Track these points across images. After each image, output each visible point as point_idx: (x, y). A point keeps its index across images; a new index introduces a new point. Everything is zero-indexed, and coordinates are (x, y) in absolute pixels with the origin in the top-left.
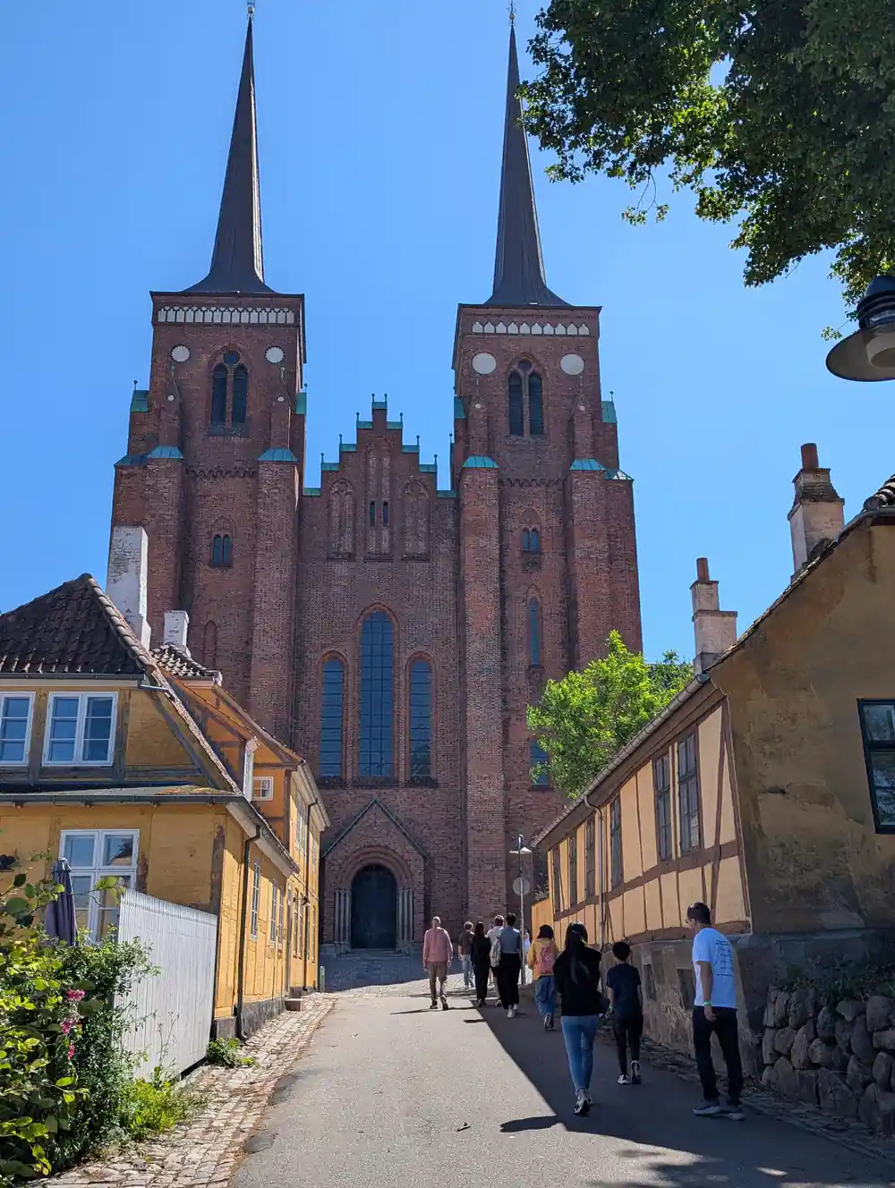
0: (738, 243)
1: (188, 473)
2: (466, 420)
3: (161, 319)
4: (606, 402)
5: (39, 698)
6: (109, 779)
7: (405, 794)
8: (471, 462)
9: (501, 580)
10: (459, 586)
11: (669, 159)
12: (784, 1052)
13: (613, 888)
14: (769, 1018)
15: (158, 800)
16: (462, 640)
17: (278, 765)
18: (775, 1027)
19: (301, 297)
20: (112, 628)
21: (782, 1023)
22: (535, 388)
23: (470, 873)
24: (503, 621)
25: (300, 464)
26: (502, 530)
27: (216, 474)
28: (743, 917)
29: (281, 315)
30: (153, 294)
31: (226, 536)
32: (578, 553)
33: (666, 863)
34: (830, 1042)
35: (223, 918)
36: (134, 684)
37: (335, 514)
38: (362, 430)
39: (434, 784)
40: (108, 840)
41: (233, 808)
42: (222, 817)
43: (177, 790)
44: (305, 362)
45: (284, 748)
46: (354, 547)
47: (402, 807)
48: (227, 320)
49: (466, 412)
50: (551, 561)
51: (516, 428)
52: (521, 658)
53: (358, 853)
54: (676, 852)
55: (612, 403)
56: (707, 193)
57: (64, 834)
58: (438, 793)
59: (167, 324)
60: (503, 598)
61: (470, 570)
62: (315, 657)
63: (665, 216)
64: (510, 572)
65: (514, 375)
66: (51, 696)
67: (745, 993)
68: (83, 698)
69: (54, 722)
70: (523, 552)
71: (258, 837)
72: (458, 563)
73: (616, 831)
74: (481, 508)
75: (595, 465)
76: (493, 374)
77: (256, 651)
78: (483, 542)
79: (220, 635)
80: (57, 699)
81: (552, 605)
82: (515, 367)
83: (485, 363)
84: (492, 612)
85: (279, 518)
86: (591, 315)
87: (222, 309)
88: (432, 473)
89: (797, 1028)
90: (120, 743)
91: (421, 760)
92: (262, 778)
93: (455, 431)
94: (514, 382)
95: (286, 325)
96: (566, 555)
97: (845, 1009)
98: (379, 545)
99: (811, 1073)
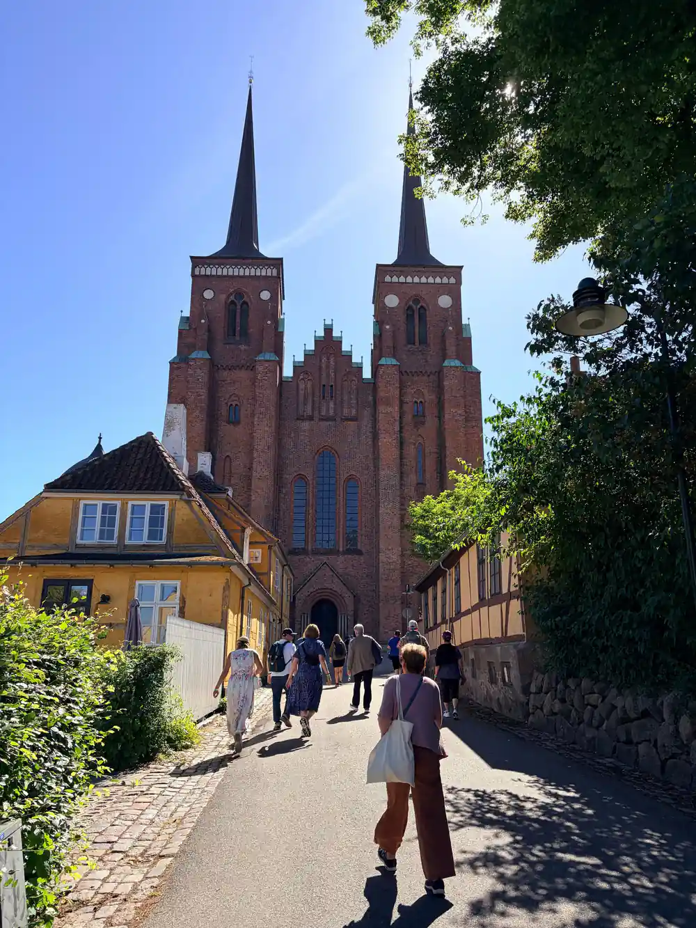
0: (532, 236)
1: (213, 366)
2: (381, 335)
3: (197, 273)
4: (465, 325)
5: (122, 504)
6: (164, 552)
7: (343, 558)
8: (383, 361)
9: (401, 431)
10: (375, 437)
11: (490, 186)
12: (539, 707)
13: (456, 615)
14: (533, 689)
15: (190, 564)
16: (377, 468)
17: (265, 543)
18: (536, 693)
19: (281, 259)
20: (165, 464)
21: (539, 691)
22: (422, 318)
23: (381, 604)
24: (401, 458)
25: (280, 363)
26: (402, 403)
27: (231, 368)
28: (522, 633)
29: (269, 270)
30: (192, 257)
31: (236, 405)
32: (446, 416)
33: (482, 602)
34: (563, 701)
35: (229, 631)
36: (178, 497)
37: (302, 392)
38: (318, 342)
39: (359, 553)
40: (163, 587)
41: (234, 569)
42: (229, 574)
43: (203, 559)
44: (284, 299)
45: (268, 533)
46: (313, 411)
47: (341, 566)
48: (236, 274)
49: (381, 330)
50: (431, 422)
51: (410, 341)
52: (412, 479)
53: (315, 593)
54: (487, 596)
55: (469, 325)
56: (513, 205)
57: (138, 583)
58: (362, 558)
59: (200, 276)
60: (401, 444)
61: (382, 425)
62: (288, 477)
63: (487, 221)
64: (406, 428)
65: (410, 308)
66: (130, 503)
67: (521, 675)
68: (148, 504)
69: (132, 518)
70: (414, 416)
71: (250, 584)
72: (375, 421)
73: (458, 582)
74: (389, 390)
75: (457, 363)
76: (397, 307)
77: (254, 474)
78: (390, 409)
79: (233, 464)
80: (133, 506)
81: (431, 448)
82: (411, 303)
83: (392, 301)
84: (395, 452)
85: (268, 395)
86: (456, 271)
87: (234, 267)
88: (359, 368)
89: (547, 693)
90: (170, 531)
91: (351, 540)
92: (254, 550)
93: (374, 342)
94: (410, 312)
95: (272, 277)
96: (440, 417)
97: (571, 683)
98: (328, 410)
99: (553, 718)
